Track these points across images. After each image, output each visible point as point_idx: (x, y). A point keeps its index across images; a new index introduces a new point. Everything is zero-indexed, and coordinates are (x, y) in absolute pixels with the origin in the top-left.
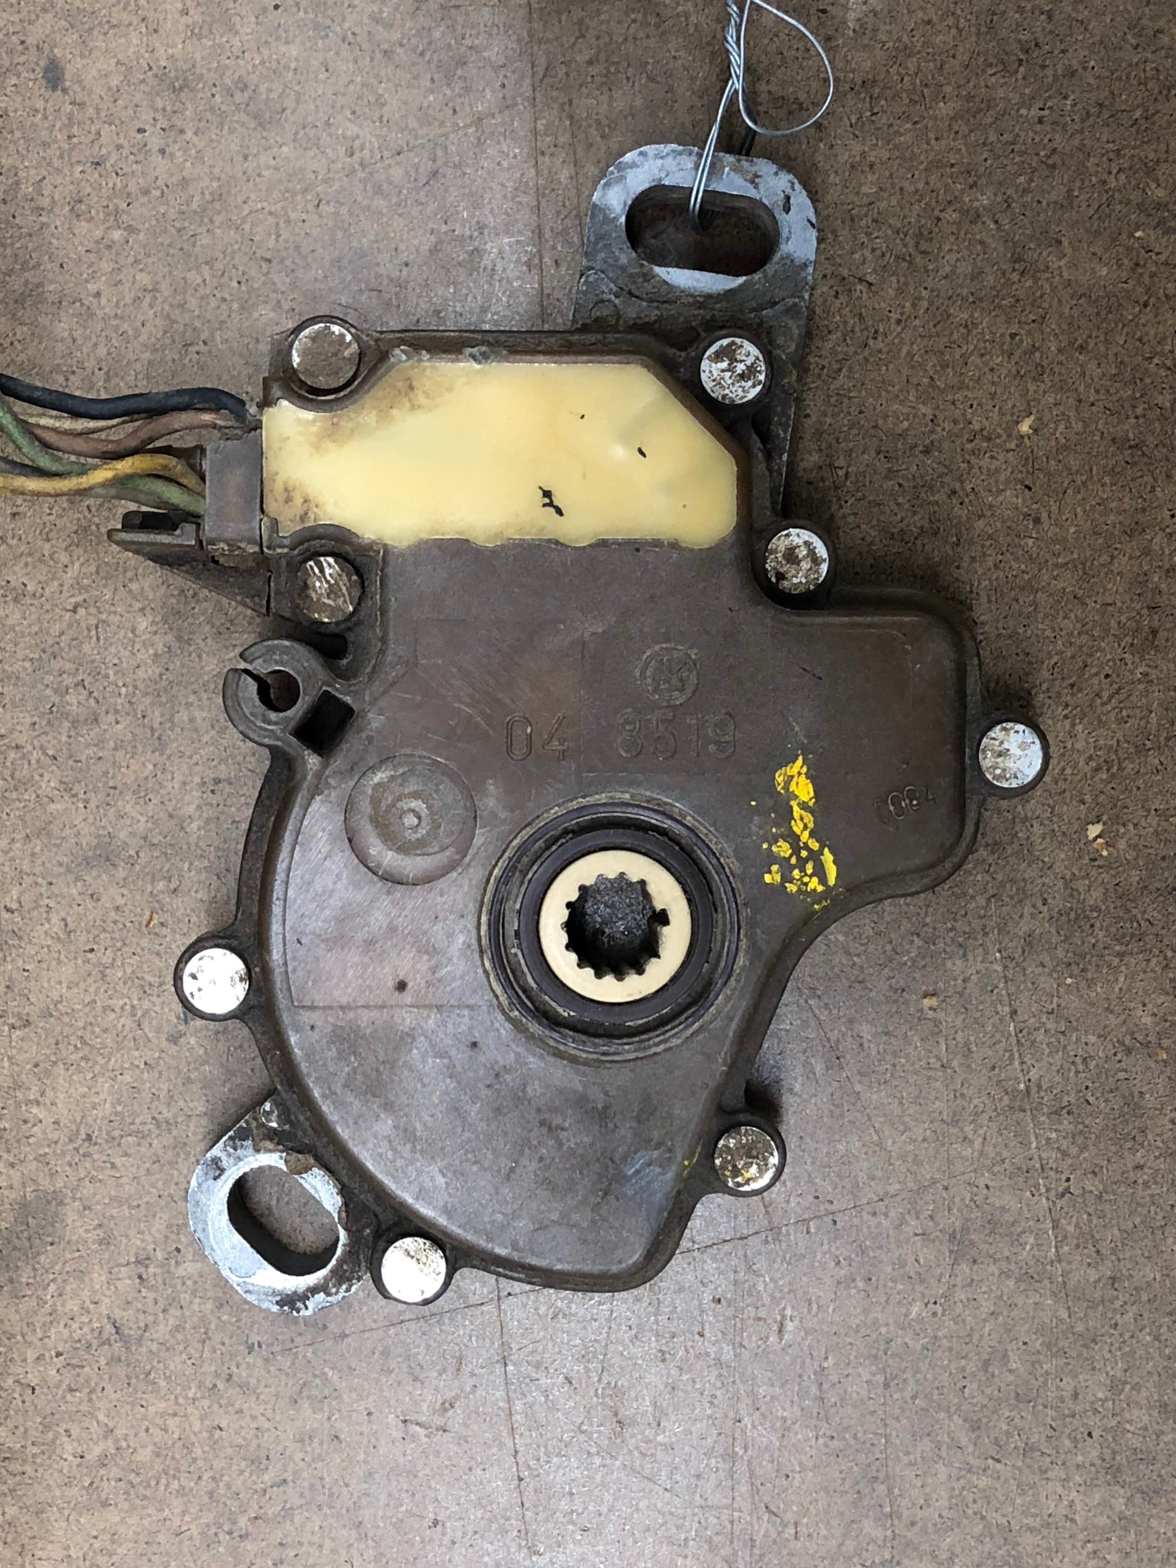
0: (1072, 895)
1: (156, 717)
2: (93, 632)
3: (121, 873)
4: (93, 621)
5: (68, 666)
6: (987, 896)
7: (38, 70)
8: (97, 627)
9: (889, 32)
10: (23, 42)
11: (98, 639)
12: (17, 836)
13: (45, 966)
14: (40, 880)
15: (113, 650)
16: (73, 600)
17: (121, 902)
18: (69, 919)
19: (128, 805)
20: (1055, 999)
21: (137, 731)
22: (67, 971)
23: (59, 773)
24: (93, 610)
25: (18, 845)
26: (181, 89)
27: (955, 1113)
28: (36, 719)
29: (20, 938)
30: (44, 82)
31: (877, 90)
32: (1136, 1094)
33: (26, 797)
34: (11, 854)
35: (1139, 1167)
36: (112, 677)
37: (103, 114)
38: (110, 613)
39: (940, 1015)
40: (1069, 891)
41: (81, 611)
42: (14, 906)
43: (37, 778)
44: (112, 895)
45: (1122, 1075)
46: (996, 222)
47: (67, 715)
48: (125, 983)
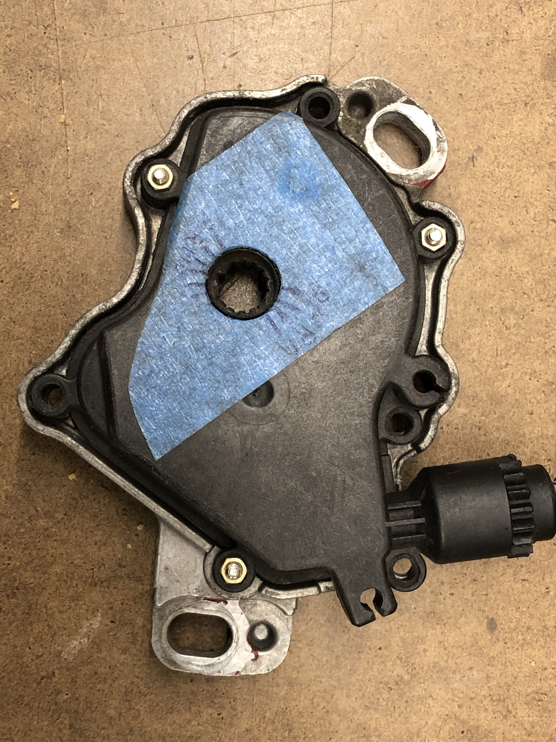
0: (30, 174)
1: (472, 309)
2: (499, 353)
3: (498, 233)
4: (499, 358)
5: (513, 337)
6: (72, 178)
7: (500, 629)
8: (497, 355)
9: (80, 608)
10: (506, 643)
11: (497, 349)
12: (546, 256)
13: (539, 191)
14: (537, 234)
15: (490, 343)
16: (508, 369)
17: (499, 219)
18: (525, 213)
19: (491, 267)
20: (43, 123)
21: (482, 302)
22: (528, 188)
23: (523, 286)
24: (498, 364)
25: (546, 252)
26: (431, 613)
27: (98, 71)
28: (532, 313)
29: (550, 206)
30: (497, 623)
31: (89, 581)
32: (7, 72)
33: (539, 275)
34: (550, 248)
35: (9, 36)
36: (492, 329)
37: (470, 604)
38: (490, 361)
39: (101, 122)
40: (31, 176)
41: (504, 364)
42: (551, 223)
43: (534, 284)
44: (504, 223)
45: (13, 82)
46: (37, 510)
47: (517, 313)
48: (501, 179)
